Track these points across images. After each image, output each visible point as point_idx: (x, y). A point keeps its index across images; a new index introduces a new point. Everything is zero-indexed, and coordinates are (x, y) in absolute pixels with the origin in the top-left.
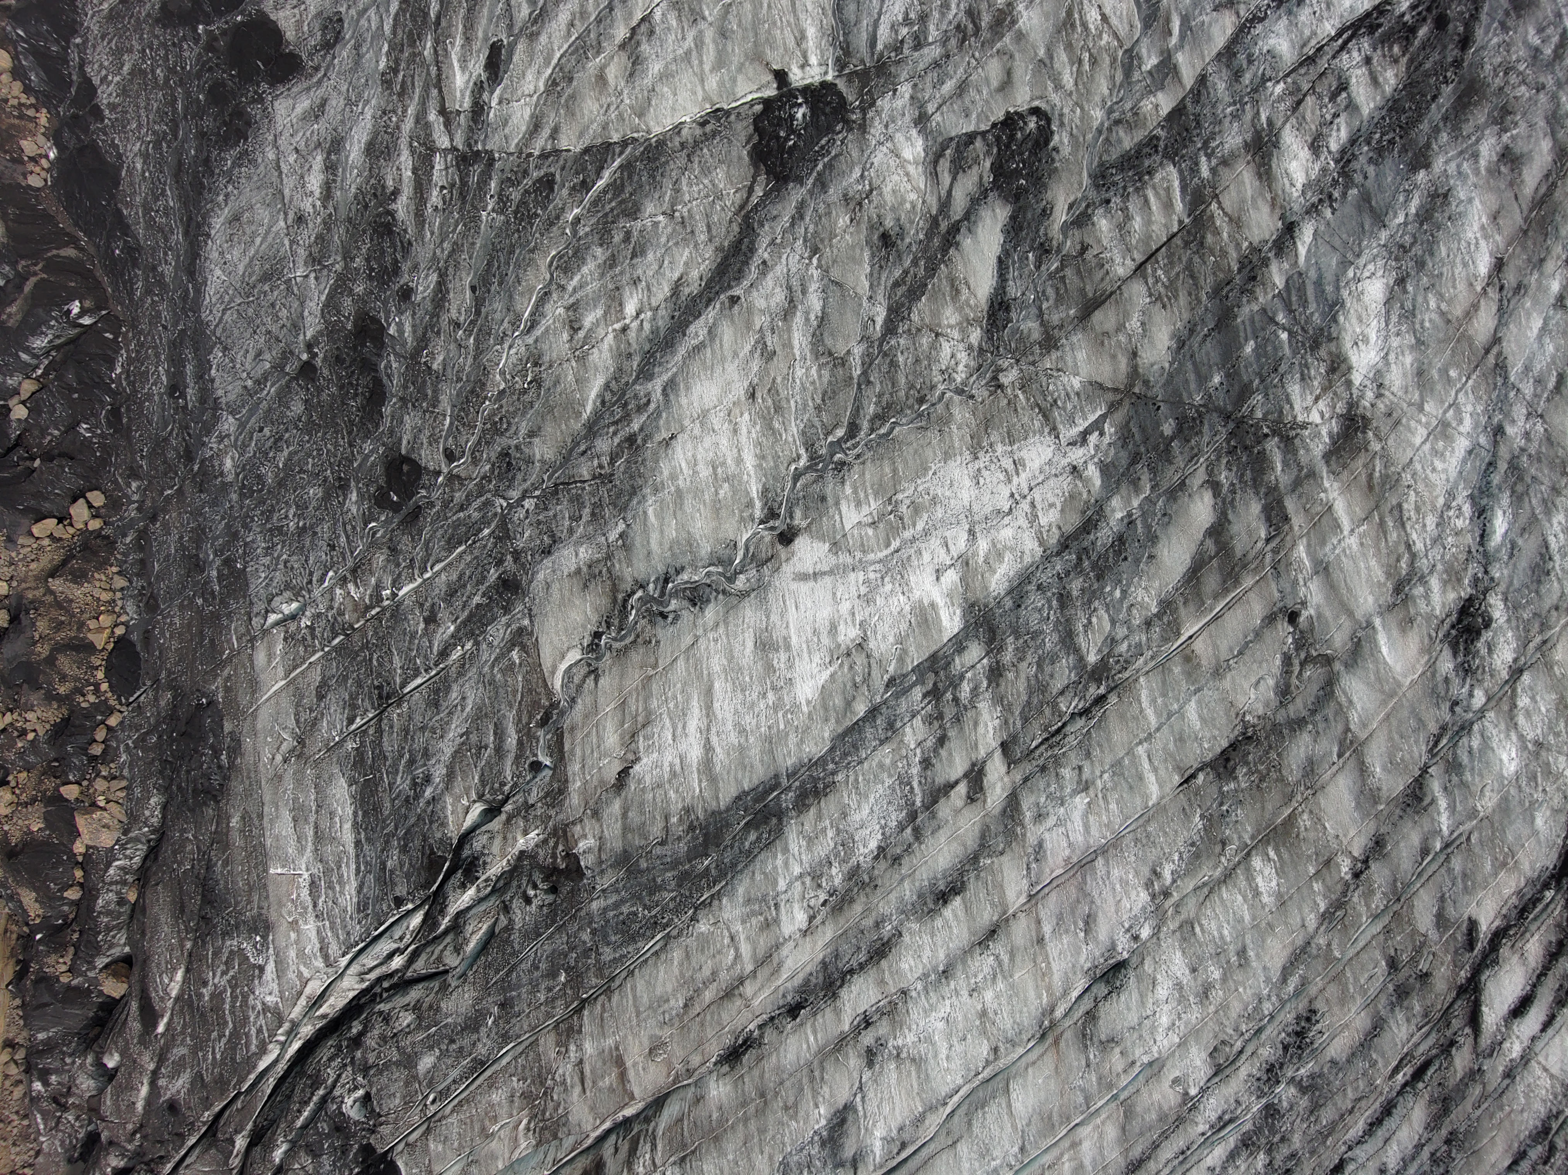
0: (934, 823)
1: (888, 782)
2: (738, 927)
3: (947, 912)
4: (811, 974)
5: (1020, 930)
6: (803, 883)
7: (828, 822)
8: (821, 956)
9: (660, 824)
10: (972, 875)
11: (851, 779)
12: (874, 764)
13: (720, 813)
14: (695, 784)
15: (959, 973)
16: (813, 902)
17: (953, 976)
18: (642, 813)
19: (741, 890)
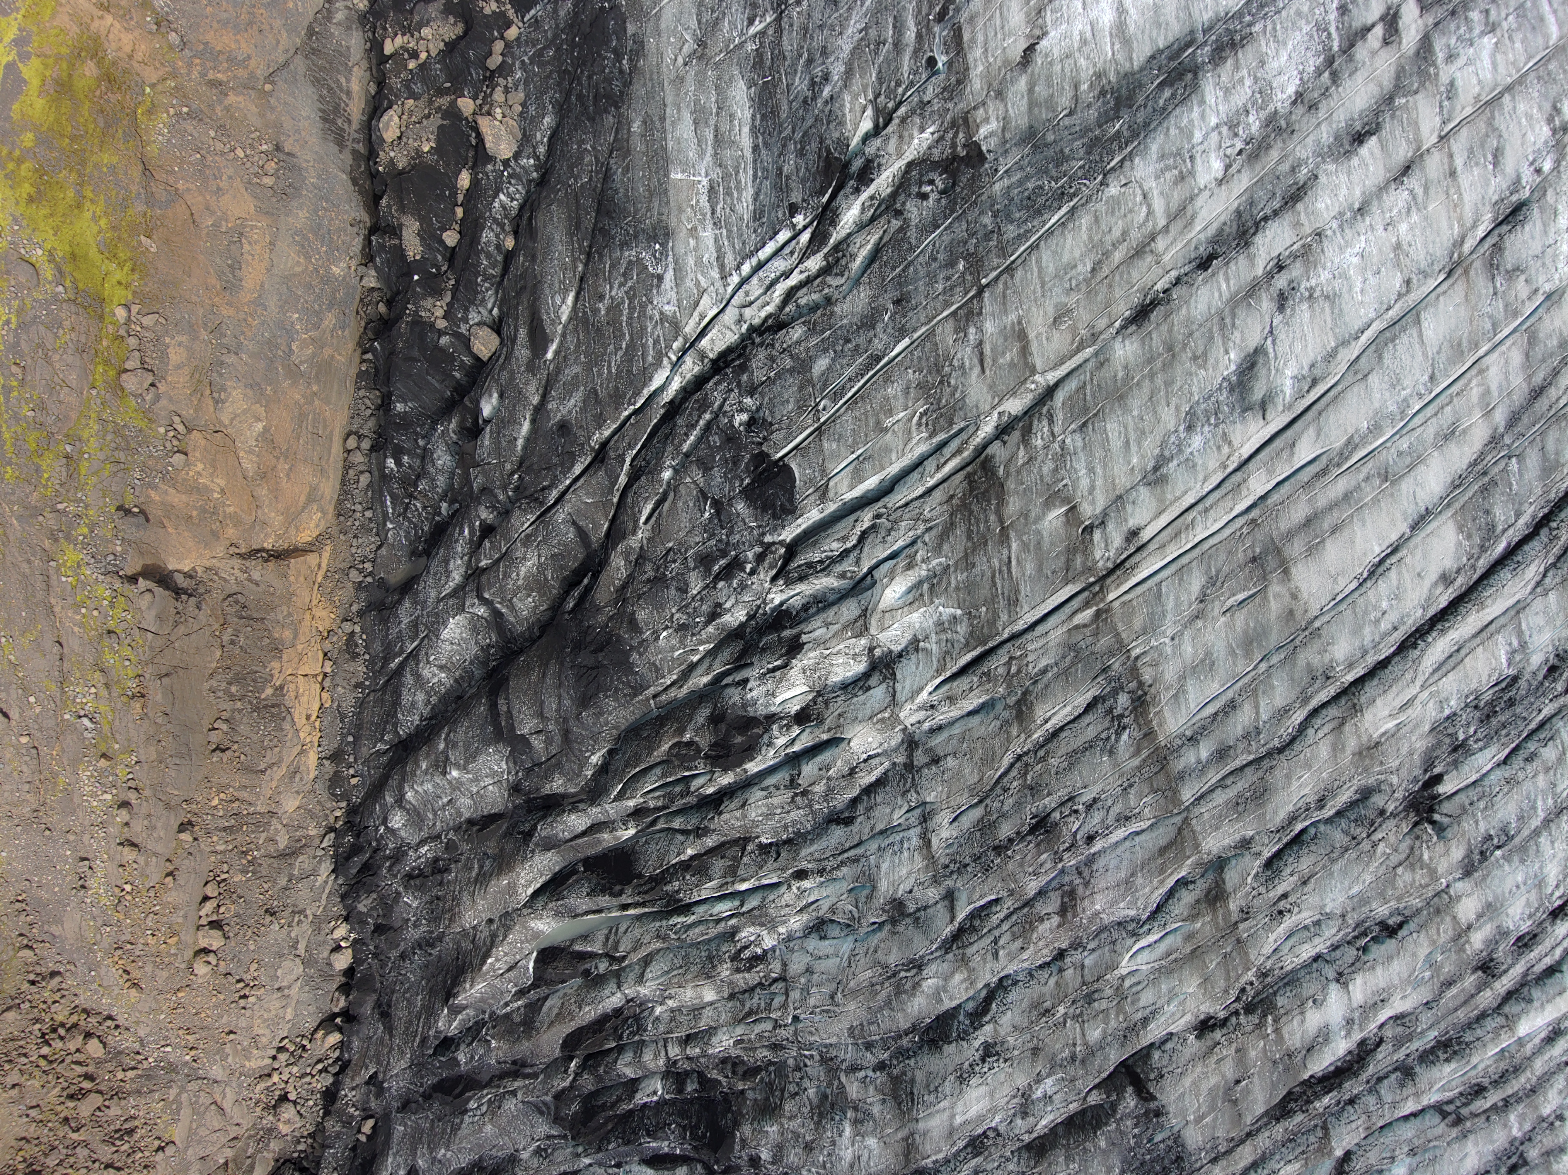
0: (1351, 66)
1: (1306, 28)
2: (1151, 184)
3: (1364, 151)
4: (1225, 224)
5: (1434, 164)
6: (1220, 133)
7: (1245, 72)
8: (1236, 204)
9: (1069, 94)
10: (1387, 115)
11: (1269, 28)
12: (1292, 12)
13: (1133, 74)
14: (1107, 47)
15: (1374, 209)
16: (1229, 151)
17: (1368, 212)
18: (1050, 86)
19: (1154, 148)
